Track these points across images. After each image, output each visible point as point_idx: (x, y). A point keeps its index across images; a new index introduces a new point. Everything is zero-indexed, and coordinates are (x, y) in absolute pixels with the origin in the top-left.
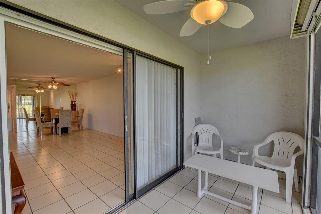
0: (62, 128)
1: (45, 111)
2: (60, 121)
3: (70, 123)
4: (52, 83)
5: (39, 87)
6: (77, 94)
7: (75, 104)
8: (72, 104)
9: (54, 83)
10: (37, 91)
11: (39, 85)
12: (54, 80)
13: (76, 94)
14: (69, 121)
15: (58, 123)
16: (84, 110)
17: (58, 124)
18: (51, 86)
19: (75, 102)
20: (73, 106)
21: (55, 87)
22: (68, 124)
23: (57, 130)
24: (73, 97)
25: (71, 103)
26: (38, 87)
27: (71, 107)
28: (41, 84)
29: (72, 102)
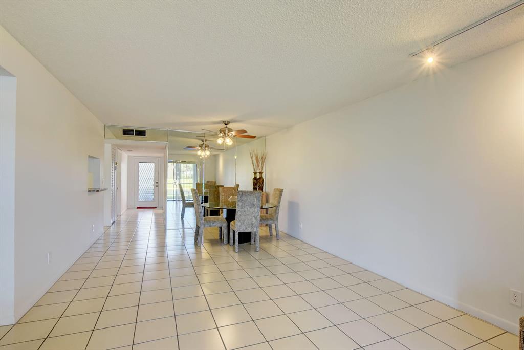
0: (240, 234)
1: (210, 191)
2: (237, 217)
3: (256, 222)
4: (224, 132)
5: (203, 147)
6: (265, 158)
7: (261, 178)
8: (255, 178)
9: (228, 132)
10: (199, 153)
11: (202, 143)
12: (228, 126)
13: (263, 158)
14: (256, 218)
15: (234, 219)
16: (281, 191)
17: (232, 223)
18: (223, 140)
19: (261, 173)
20: (258, 183)
21: (229, 142)
22: (252, 224)
23: (231, 235)
24: (257, 162)
25: (253, 176)
26: (201, 146)
27: (255, 184)
28: (206, 140)
29: (255, 173)
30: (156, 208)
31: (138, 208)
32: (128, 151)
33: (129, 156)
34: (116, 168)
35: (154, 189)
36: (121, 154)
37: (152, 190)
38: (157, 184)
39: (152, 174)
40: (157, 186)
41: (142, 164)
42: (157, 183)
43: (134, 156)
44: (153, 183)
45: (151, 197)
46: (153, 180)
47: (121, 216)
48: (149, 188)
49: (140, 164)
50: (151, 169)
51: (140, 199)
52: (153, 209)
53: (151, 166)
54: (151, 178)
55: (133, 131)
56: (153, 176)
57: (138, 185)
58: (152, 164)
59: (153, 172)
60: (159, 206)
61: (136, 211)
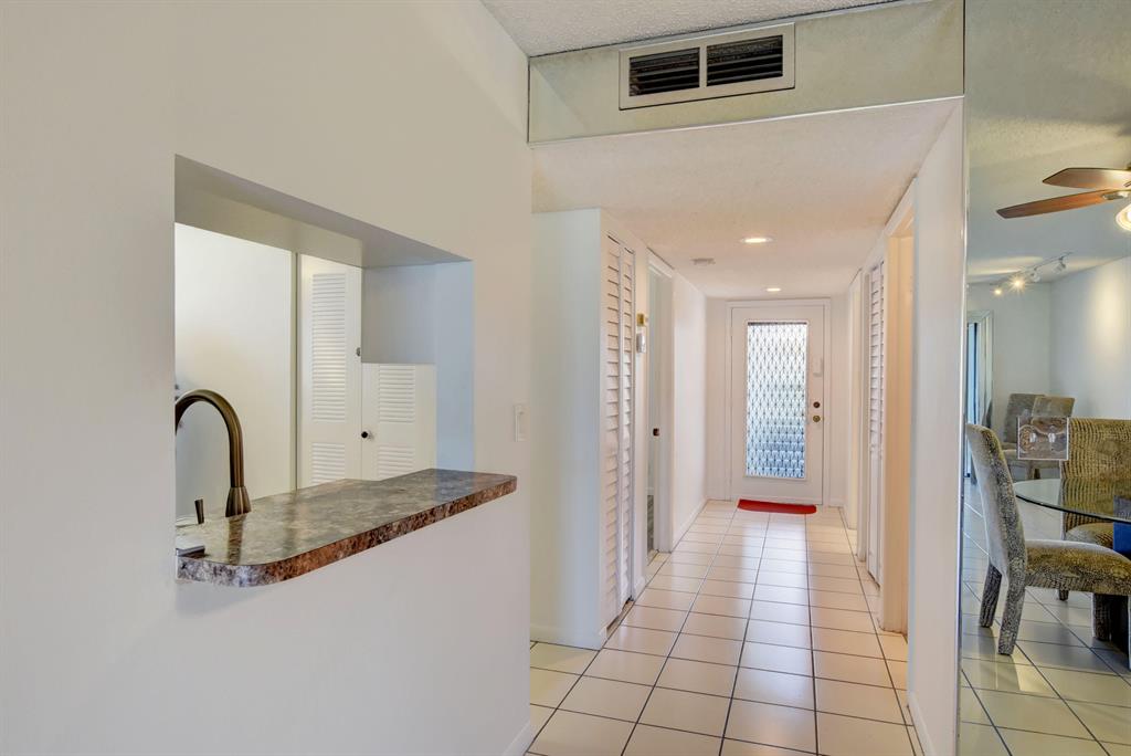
30: (811, 509)
31: (744, 504)
33: (712, 304)
35: (808, 432)
37: (799, 435)
38: (817, 412)
39: (796, 371)
40: (817, 419)
41: (757, 328)
42: (817, 405)
43: (730, 300)
44: (803, 404)
45: (794, 461)
46: (799, 394)
47: (670, 552)
48: (787, 426)
49: (750, 329)
50: (796, 349)
51: (752, 468)
52: (801, 516)
53: (796, 335)
54: (795, 384)
55: (697, 55)
56: (801, 379)
57: (745, 413)
58: (796, 328)
59: (800, 358)
60: (826, 504)
61: (731, 515)
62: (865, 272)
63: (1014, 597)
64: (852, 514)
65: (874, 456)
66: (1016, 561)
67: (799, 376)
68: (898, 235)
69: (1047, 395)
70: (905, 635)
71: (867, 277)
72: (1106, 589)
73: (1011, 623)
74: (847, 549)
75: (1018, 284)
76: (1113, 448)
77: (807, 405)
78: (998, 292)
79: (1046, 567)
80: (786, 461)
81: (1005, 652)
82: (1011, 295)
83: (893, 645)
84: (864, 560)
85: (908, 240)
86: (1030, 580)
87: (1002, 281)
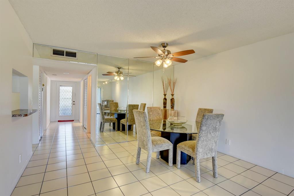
7: (173, 98)
8: (165, 99)
19: (173, 95)
29: (165, 95)
30: (73, 121)
31: (59, 121)
32: (53, 75)
33: (51, 81)
34: (43, 89)
35: (72, 107)
36: (47, 77)
37: (70, 107)
38: (74, 103)
39: (70, 95)
40: (74, 104)
41: (62, 87)
42: (74, 102)
43: (56, 81)
44: (71, 102)
45: (70, 112)
46: (71, 100)
47: (46, 130)
48: (68, 106)
49: (60, 87)
50: (70, 91)
51: (61, 114)
52: (71, 122)
53: (70, 89)
54: (70, 98)
55: (64, 52)
56: (71, 97)
57: (59, 104)
58: (70, 87)
59: (71, 93)
60: (76, 119)
61: (57, 123)
62: (84, 79)
63: (104, 124)
64: (81, 120)
65: (85, 109)
66: (104, 120)
67: (71, 96)
68: (89, 76)
69: (111, 100)
70: (90, 133)
71: (84, 80)
72: (113, 122)
73: (103, 128)
74: (80, 125)
75: (106, 83)
76: (115, 106)
77: (72, 102)
78: (104, 83)
79: (107, 121)
80: (65, 112)
81: (103, 132)
82: (106, 84)
83: (89, 135)
84: (83, 126)
85: (91, 77)
86: (105, 122)
87: (104, 82)
